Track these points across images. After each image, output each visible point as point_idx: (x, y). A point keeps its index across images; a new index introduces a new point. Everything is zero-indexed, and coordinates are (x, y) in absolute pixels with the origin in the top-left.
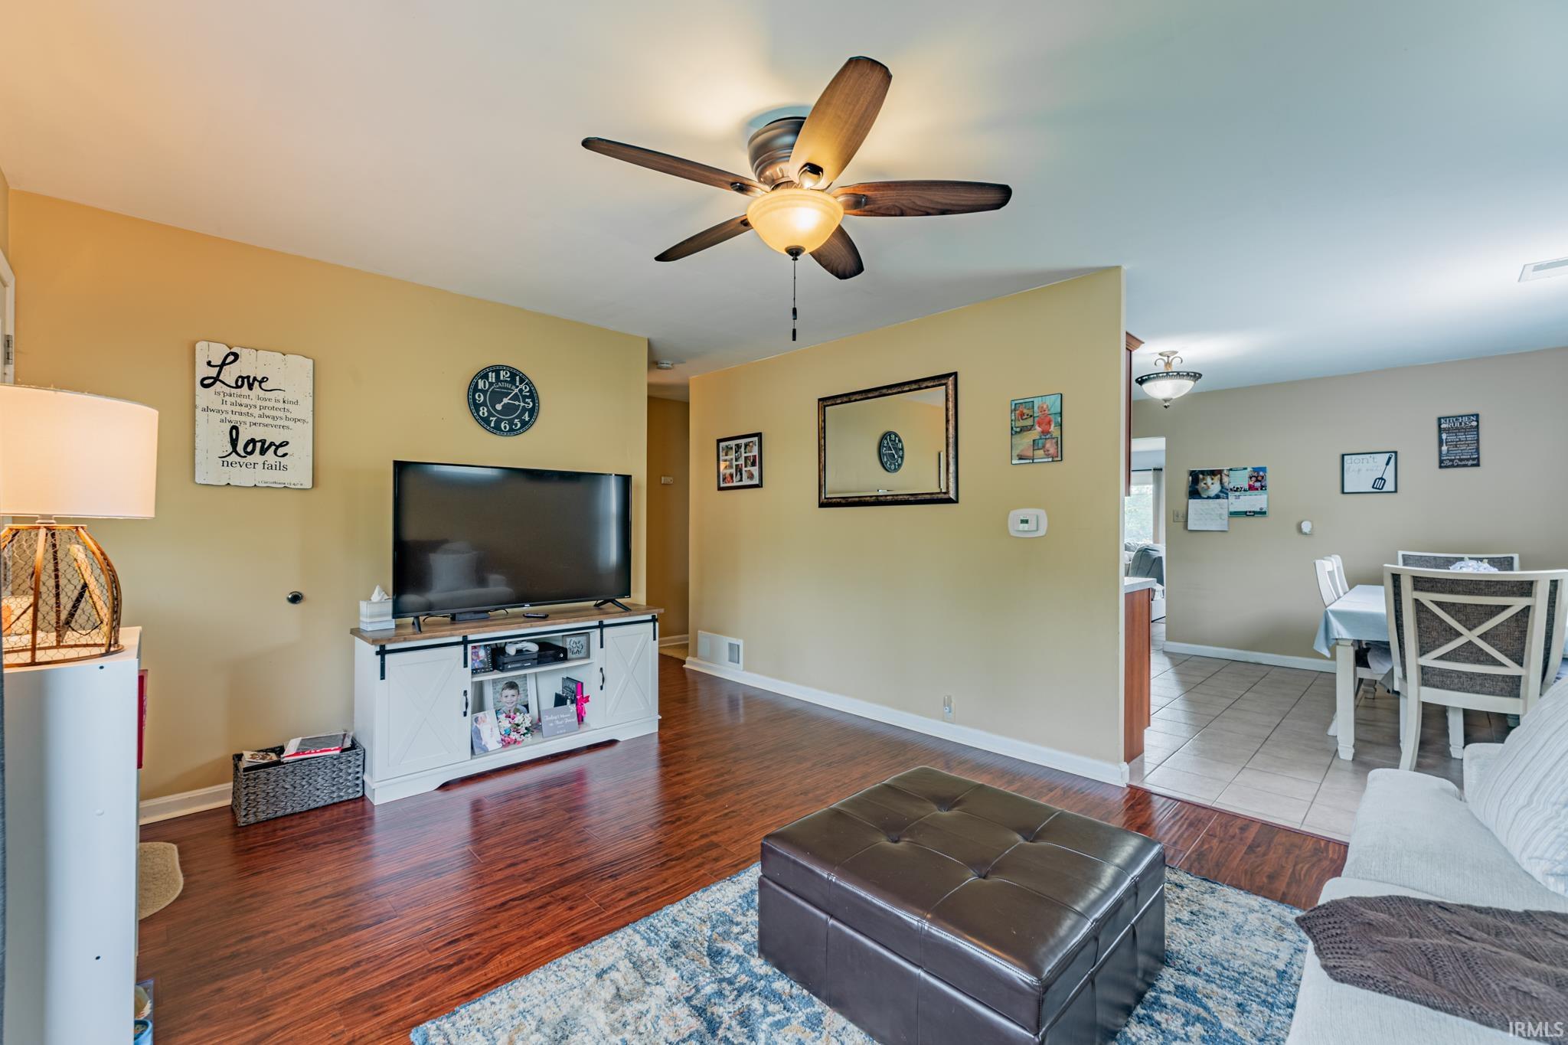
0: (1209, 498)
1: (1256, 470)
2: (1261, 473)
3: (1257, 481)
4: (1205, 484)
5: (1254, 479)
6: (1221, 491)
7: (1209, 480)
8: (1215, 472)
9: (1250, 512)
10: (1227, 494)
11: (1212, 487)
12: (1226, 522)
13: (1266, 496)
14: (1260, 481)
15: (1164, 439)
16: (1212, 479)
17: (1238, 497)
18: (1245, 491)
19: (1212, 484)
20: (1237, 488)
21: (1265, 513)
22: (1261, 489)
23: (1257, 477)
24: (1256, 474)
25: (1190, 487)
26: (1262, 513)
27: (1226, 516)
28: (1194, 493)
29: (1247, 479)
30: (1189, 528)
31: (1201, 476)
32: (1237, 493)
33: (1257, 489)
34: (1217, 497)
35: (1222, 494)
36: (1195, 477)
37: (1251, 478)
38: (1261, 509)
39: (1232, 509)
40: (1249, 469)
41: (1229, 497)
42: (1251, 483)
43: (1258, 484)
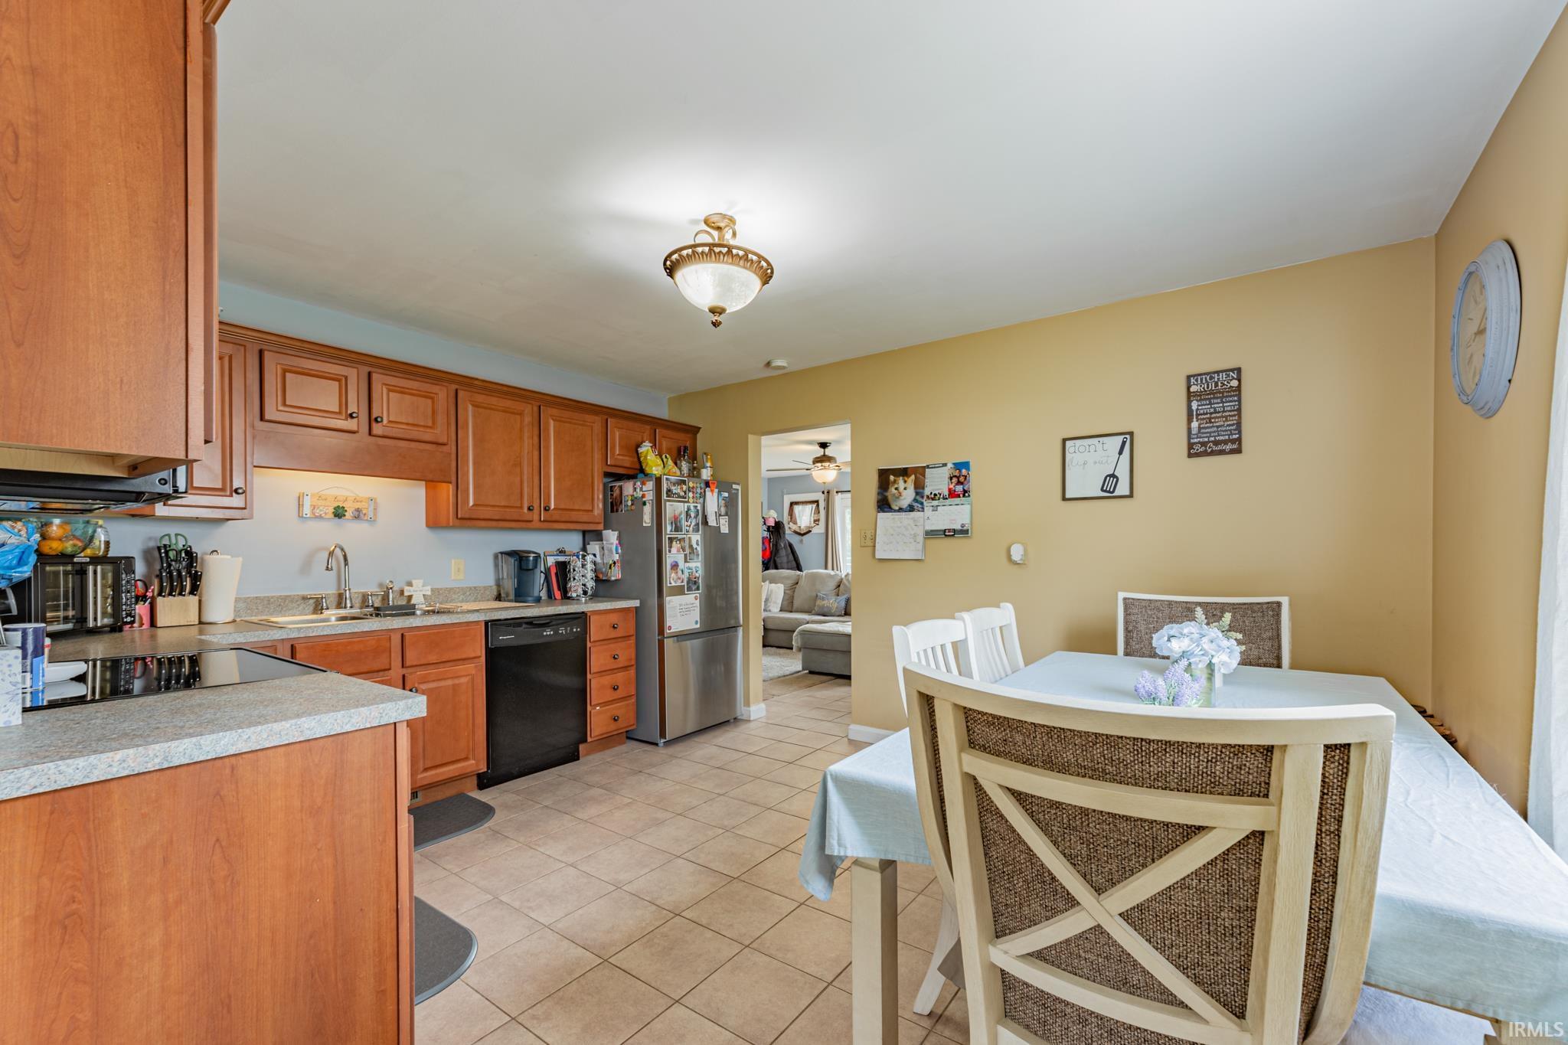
0: (901, 510)
1: (958, 466)
2: (964, 472)
3: (959, 483)
4: (896, 489)
5: (955, 480)
6: (915, 500)
7: (901, 484)
8: (909, 471)
9: (949, 530)
10: (922, 504)
11: (904, 493)
12: (920, 546)
13: (967, 507)
14: (962, 483)
15: (849, 426)
16: (905, 482)
17: (935, 508)
18: (944, 498)
19: (905, 489)
20: (935, 495)
21: (966, 532)
22: (964, 496)
23: (958, 477)
24: (957, 473)
25: (878, 494)
26: (964, 532)
27: (920, 538)
28: (884, 505)
29: (947, 480)
30: (877, 557)
31: (892, 478)
32: (935, 503)
33: (959, 496)
34: (911, 509)
35: (916, 504)
36: (885, 478)
37: (951, 478)
38: (963, 526)
39: (929, 528)
40: (950, 465)
41: (926, 508)
42: (952, 486)
43: (959, 488)
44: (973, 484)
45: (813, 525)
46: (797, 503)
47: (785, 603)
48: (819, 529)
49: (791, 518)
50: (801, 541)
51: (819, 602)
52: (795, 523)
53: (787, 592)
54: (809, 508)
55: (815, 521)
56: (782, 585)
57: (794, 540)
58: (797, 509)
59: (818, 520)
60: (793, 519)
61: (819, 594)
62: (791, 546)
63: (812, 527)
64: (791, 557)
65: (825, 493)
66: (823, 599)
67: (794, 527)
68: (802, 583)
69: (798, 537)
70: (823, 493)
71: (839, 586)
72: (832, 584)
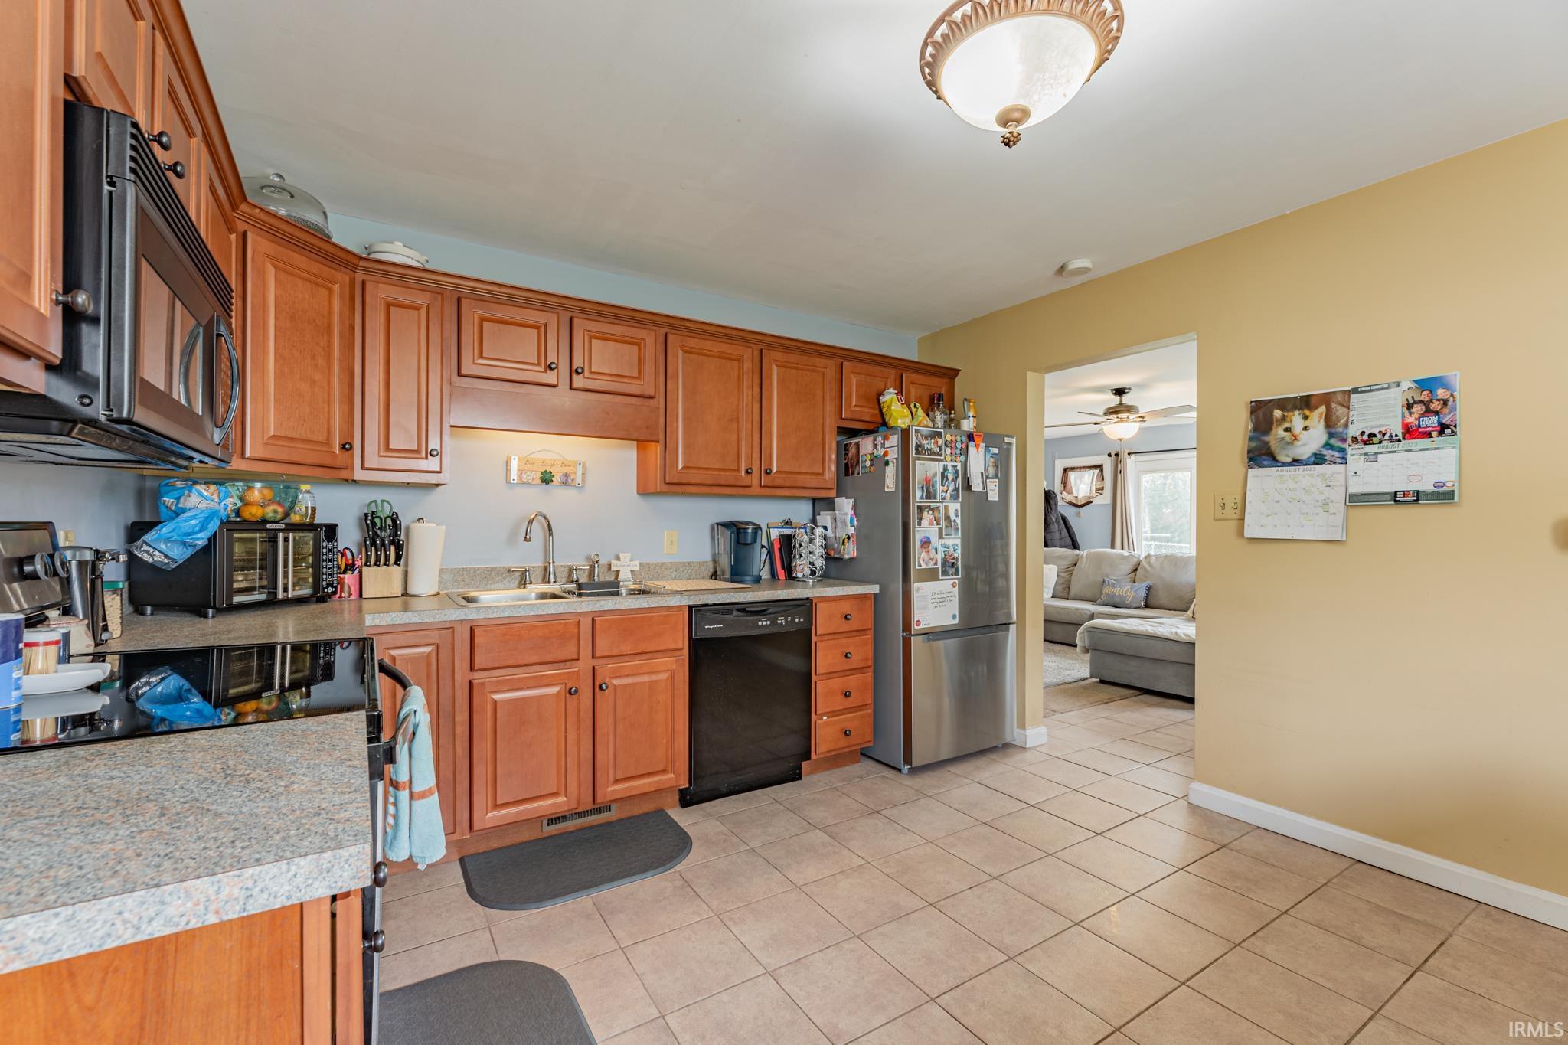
0: (1296, 462)
1: (1423, 385)
2: (1441, 393)
3: (1429, 412)
4: (1286, 430)
5: (1418, 409)
6: (1328, 446)
7: (1297, 420)
8: (1313, 401)
9: (1405, 493)
10: (1343, 450)
11: (1304, 436)
12: (1339, 519)
13: (1455, 452)
14: (1437, 413)
15: (1193, 346)
16: (1306, 418)
17: (1375, 457)
18: (1392, 440)
19: (1305, 428)
20: (1372, 435)
21: (1450, 495)
22: (1441, 433)
23: (1426, 404)
24: (1424, 396)
25: (1251, 439)
26: (1442, 495)
27: (1339, 505)
28: (1260, 454)
29: (1399, 409)
30: (1247, 534)
31: (1278, 413)
32: (1371, 449)
33: (1429, 435)
34: (1318, 459)
35: (1328, 453)
36: (1263, 415)
37: (1409, 406)
38: (1439, 484)
39: (1356, 488)
40: (1406, 385)
41: (1350, 459)
42: (1411, 419)
43: (1431, 422)
44: (1463, 414)
45: (1094, 494)
46: (1072, 469)
47: (1059, 588)
48: (1106, 499)
49: (1065, 487)
50: (1078, 514)
51: (1106, 590)
52: (1070, 492)
53: (1063, 575)
54: (1088, 475)
55: (1097, 490)
56: (1056, 567)
57: (1069, 513)
58: (1072, 475)
59: (1102, 489)
60: (1068, 487)
61: (1106, 579)
62: (1064, 519)
63: (1093, 498)
64: (1065, 532)
65: (1113, 455)
66: (1113, 586)
67: (1068, 498)
68: (1082, 564)
69: (1075, 510)
70: (1110, 455)
71: (1136, 570)
72: (1127, 568)
